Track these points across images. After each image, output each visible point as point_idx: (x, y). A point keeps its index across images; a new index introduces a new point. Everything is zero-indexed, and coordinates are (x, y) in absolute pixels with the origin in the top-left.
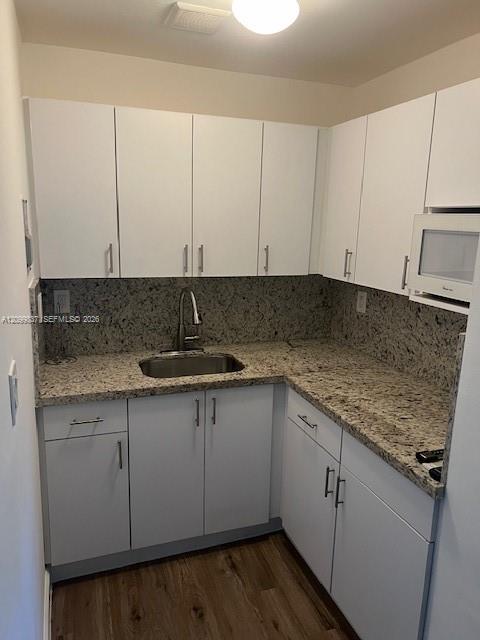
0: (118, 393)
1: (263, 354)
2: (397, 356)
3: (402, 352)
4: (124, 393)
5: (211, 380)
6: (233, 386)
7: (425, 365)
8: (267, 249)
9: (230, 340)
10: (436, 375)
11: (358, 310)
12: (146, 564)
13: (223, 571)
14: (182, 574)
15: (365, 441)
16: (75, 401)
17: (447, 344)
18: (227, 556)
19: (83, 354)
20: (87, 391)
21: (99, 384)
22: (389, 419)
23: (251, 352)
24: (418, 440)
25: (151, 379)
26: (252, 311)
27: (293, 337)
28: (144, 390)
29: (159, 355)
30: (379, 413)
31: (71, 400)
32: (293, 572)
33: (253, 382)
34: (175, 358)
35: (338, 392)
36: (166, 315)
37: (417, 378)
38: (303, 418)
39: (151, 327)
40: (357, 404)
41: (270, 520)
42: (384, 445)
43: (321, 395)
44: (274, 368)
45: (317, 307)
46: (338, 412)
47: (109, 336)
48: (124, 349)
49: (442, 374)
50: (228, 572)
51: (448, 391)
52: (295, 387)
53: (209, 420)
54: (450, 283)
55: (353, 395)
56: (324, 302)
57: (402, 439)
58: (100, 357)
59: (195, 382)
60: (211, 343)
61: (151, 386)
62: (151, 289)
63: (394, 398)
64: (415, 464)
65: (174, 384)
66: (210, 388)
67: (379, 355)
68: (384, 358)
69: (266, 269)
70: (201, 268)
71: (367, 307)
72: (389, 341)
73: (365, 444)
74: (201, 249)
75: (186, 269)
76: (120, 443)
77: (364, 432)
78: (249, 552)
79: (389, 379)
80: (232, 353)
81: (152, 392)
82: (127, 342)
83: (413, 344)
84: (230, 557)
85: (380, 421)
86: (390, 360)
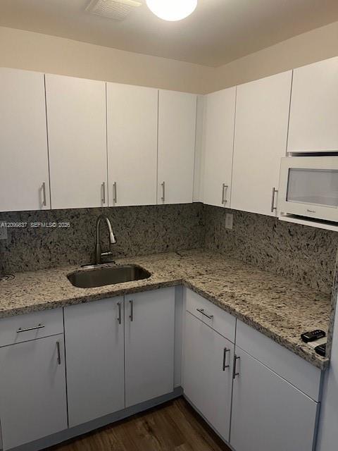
0: (56, 303)
1: (162, 263)
2: (260, 259)
3: (263, 256)
4: (60, 303)
5: (128, 287)
6: (146, 290)
7: (282, 265)
8: (163, 185)
9: (134, 254)
10: (291, 272)
11: (227, 227)
12: (80, 438)
13: (142, 436)
14: (110, 442)
15: (258, 328)
16: (20, 313)
17: (299, 250)
18: (144, 422)
19: (18, 272)
20: (30, 304)
21: (39, 297)
22: (270, 309)
23: (152, 262)
24: (296, 324)
25: (80, 289)
26: (150, 231)
27: (180, 248)
28: (76, 299)
29: (81, 269)
30: (261, 304)
31: (17, 312)
32: (194, 428)
33: (160, 286)
34: (94, 270)
35: (226, 289)
36: (85, 237)
37: (276, 275)
38: (201, 311)
39: (74, 246)
40: (243, 298)
41: (174, 389)
42: (274, 330)
43: (214, 293)
44: (173, 274)
45: (196, 225)
46: (232, 306)
47: (40, 256)
48: (52, 265)
49: (295, 271)
50: (147, 436)
51: (301, 284)
52: (192, 288)
53: (127, 318)
54: (313, 207)
55: (237, 291)
56: (199, 222)
57: (285, 324)
58: (33, 273)
59: (117, 289)
60: (119, 256)
61: (83, 295)
62: (73, 217)
63: (267, 291)
64: (302, 344)
65: (100, 292)
66: (128, 293)
67: (245, 259)
68: (249, 261)
69: (163, 199)
70: (115, 200)
71: (234, 225)
72: (252, 249)
73: (258, 330)
74: (115, 185)
75: (103, 201)
76: (58, 343)
77: (256, 320)
78: (159, 416)
79: (257, 276)
80: (137, 264)
81: (84, 300)
82: (54, 260)
83: (271, 251)
84: (147, 423)
85: (264, 311)
86: (253, 262)
